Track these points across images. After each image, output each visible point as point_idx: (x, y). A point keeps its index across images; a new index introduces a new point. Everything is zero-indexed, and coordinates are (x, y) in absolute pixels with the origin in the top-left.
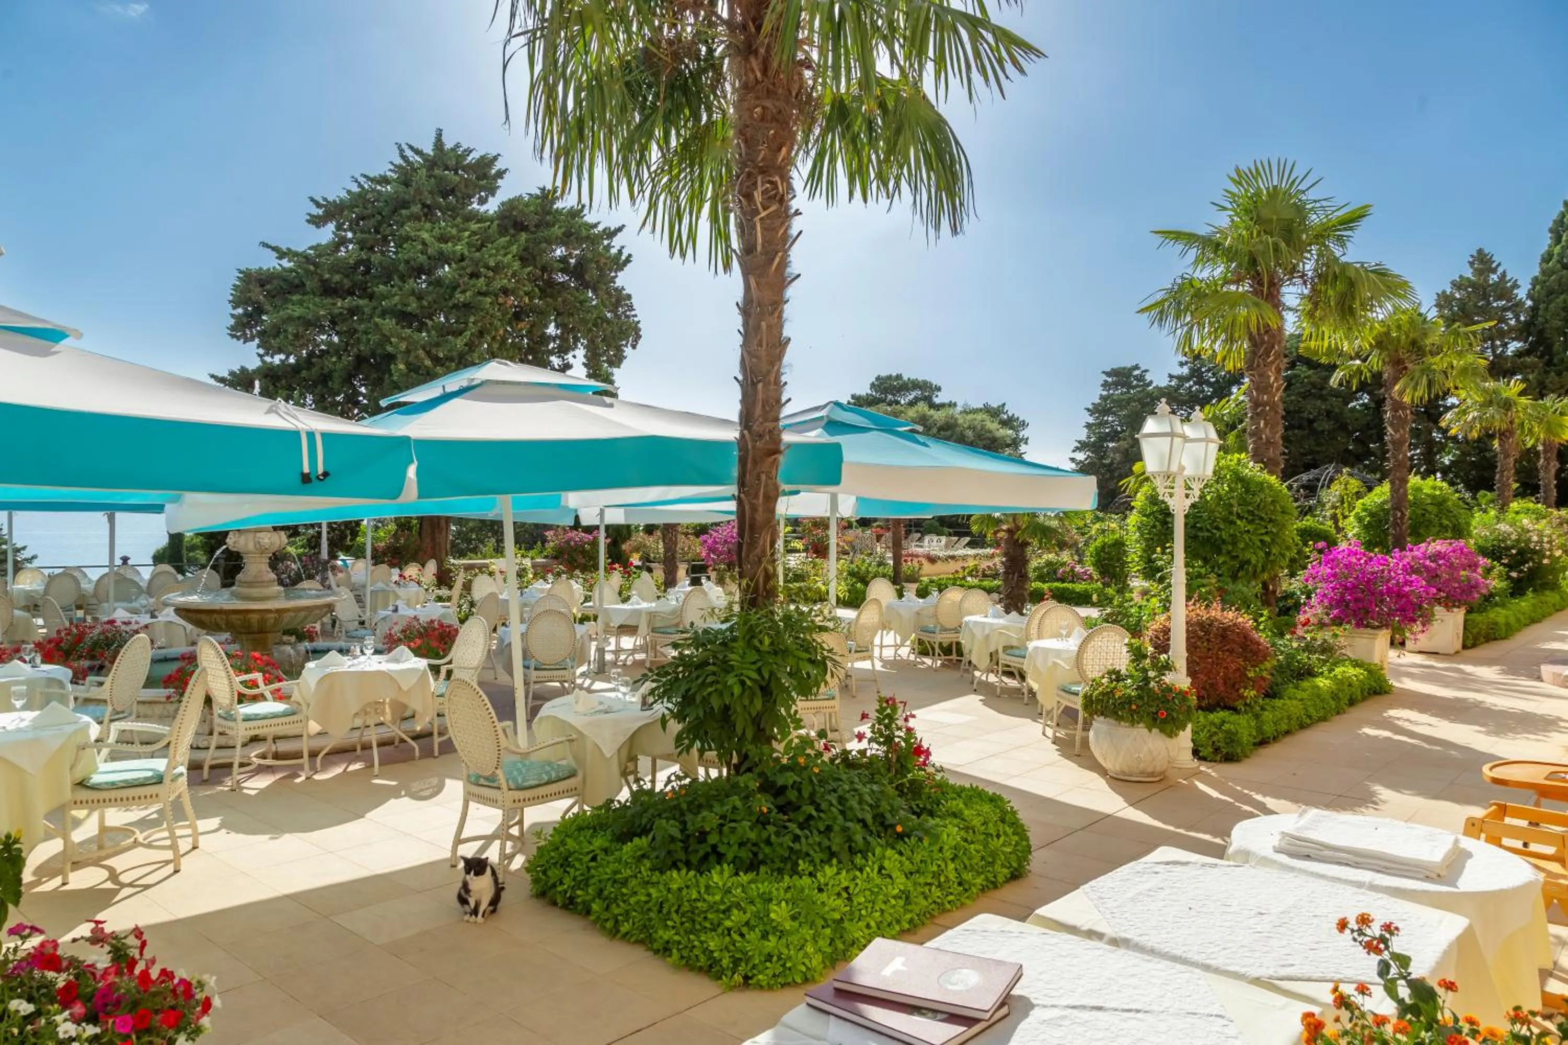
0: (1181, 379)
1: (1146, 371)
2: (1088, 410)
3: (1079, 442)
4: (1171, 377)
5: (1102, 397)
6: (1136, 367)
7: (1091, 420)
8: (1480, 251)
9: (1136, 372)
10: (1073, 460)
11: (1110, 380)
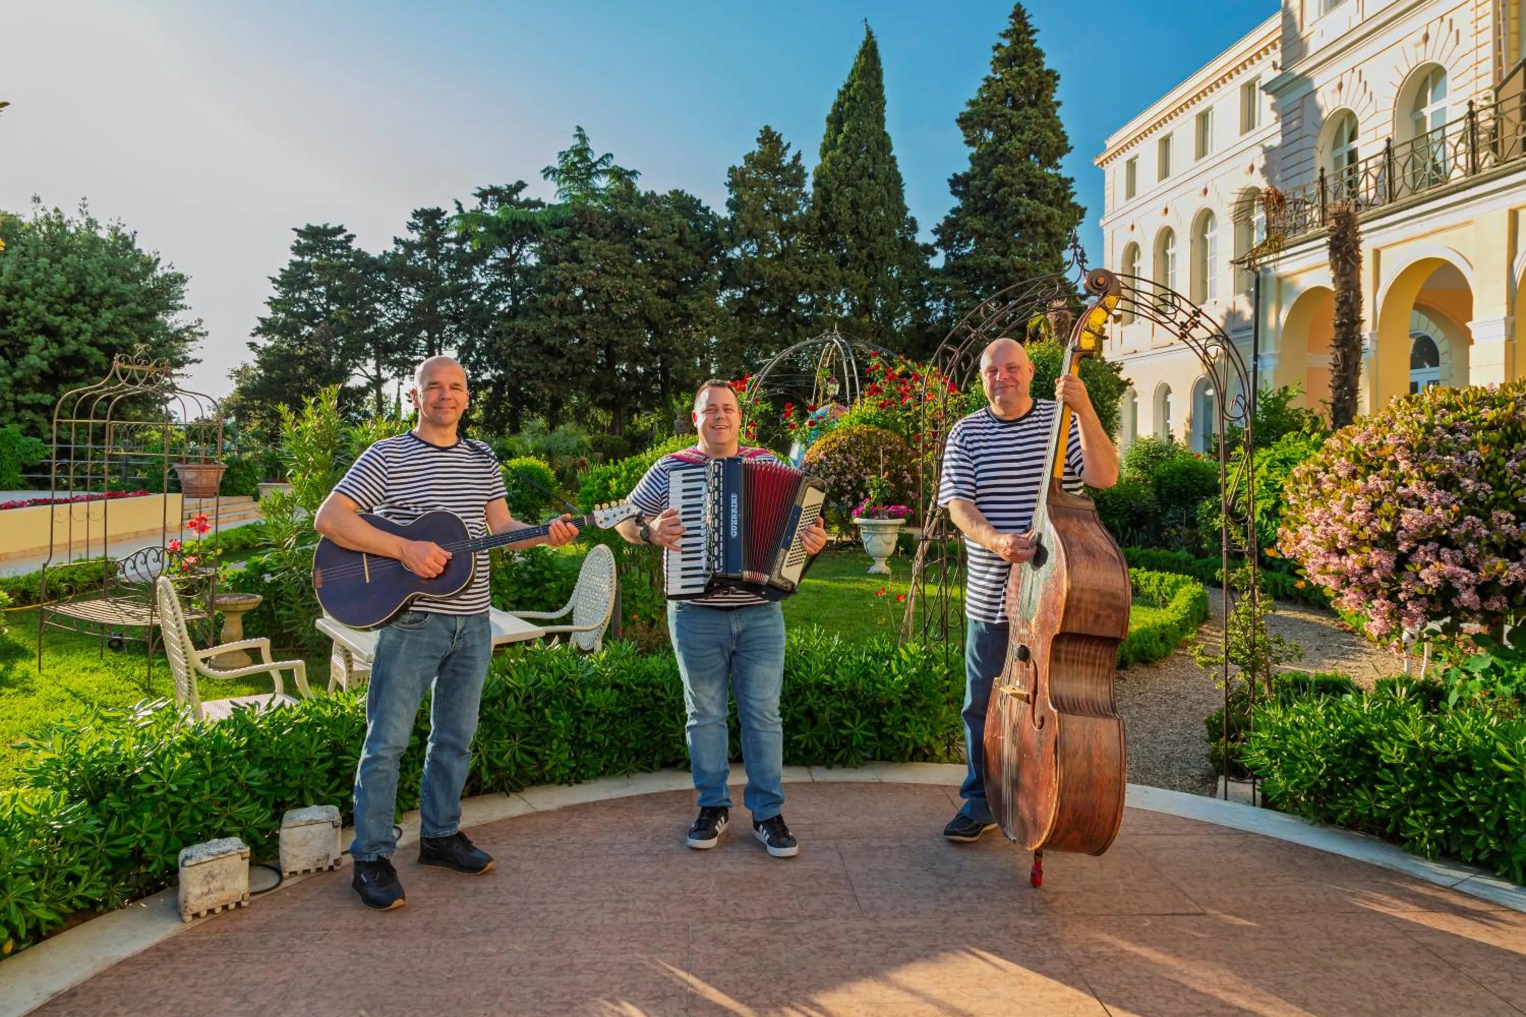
0: (410, 247)
1: (353, 236)
2: (274, 281)
3: (263, 320)
4: (397, 241)
5: (293, 263)
6: (340, 230)
7: (277, 295)
8: (767, 128)
9: (340, 237)
10: (252, 345)
11: (303, 241)
